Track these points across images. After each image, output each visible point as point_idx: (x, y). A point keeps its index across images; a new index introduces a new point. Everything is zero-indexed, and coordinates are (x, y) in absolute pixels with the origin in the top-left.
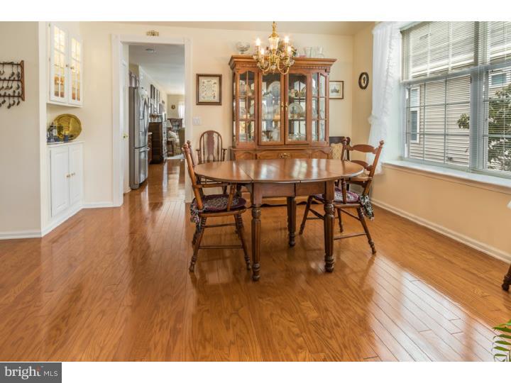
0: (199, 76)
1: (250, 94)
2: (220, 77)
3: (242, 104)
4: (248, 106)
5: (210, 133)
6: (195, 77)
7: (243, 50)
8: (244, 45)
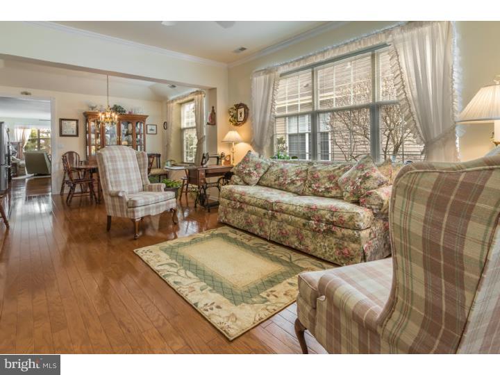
0: (61, 120)
1: (98, 132)
2: (77, 121)
3: (93, 136)
4: (97, 137)
5: (71, 153)
6: (58, 120)
7: (93, 108)
8: (94, 106)
